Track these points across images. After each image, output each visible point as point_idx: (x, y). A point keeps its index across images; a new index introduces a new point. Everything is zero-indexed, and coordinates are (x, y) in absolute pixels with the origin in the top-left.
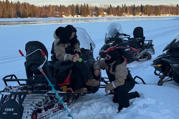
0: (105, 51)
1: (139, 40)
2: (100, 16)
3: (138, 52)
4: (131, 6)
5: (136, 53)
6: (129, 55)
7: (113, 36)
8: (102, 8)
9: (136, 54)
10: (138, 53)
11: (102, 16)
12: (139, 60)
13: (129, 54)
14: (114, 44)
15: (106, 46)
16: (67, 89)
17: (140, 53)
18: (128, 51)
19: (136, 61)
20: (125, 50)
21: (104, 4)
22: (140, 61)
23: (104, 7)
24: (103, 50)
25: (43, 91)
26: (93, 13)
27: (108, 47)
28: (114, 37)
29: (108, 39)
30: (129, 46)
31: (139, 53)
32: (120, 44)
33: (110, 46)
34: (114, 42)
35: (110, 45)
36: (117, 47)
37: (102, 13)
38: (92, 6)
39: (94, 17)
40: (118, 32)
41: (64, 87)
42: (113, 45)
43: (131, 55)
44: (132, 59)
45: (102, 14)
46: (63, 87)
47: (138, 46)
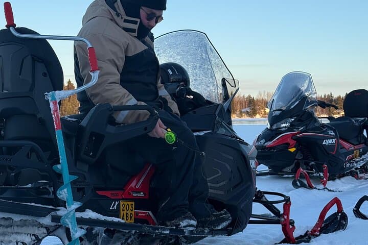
0: (269, 144)
1: (361, 122)
2: (258, 116)
3: (356, 153)
4: (325, 96)
5: (351, 156)
6: (333, 155)
7: (292, 104)
8: (263, 100)
9: (352, 159)
10: (357, 157)
11: (262, 117)
12: (360, 175)
13: (333, 153)
14: (292, 124)
15: (271, 130)
16: (136, 214)
17: (363, 157)
18: (331, 146)
19: (351, 177)
20: (324, 143)
21: (266, 93)
22: (361, 178)
23: (266, 98)
24: (263, 141)
25: (33, 204)
26: (243, 110)
27: (278, 132)
28: (292, 107)
29: (278, 113)
30: (333, 134)
31: (361, 157)
32: (311, 126)
33: (282, 130)
34: (293, 120)
35: (283, 127)
36: (300, 132)
37: (262, 110)
38: (242, 96)
39: (246, 118)
40: (303, 94)
41: (126, 203)
42: (289, 129)
43: (340, 157)
44: (343, 169)
45: (263, 113)
46: (122, 203)
47: (357, 137)
